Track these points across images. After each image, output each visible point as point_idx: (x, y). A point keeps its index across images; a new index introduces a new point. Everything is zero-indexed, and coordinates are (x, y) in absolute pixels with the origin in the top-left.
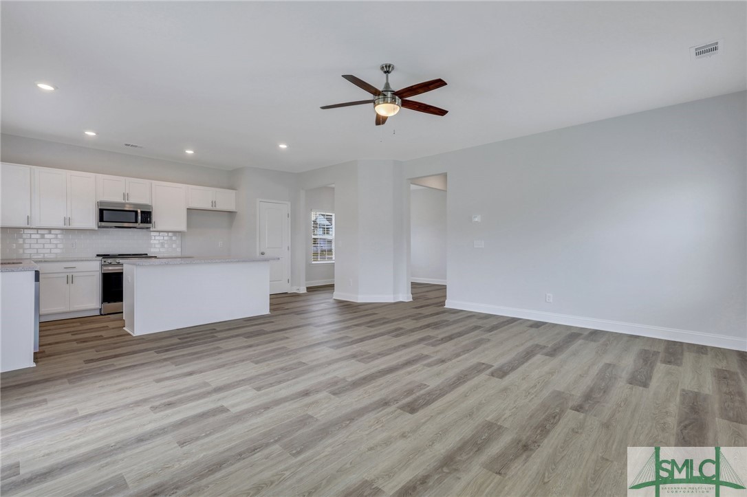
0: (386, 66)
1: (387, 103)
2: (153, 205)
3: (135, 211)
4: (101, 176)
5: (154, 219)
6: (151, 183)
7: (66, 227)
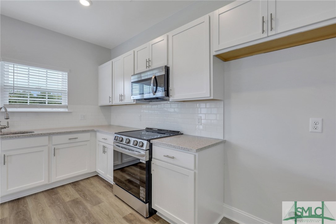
2: (170, 65)
3: (150, 79)
4: (137, 50)
5: (170, 86)
6: (168, 36)
7: (121, 103)
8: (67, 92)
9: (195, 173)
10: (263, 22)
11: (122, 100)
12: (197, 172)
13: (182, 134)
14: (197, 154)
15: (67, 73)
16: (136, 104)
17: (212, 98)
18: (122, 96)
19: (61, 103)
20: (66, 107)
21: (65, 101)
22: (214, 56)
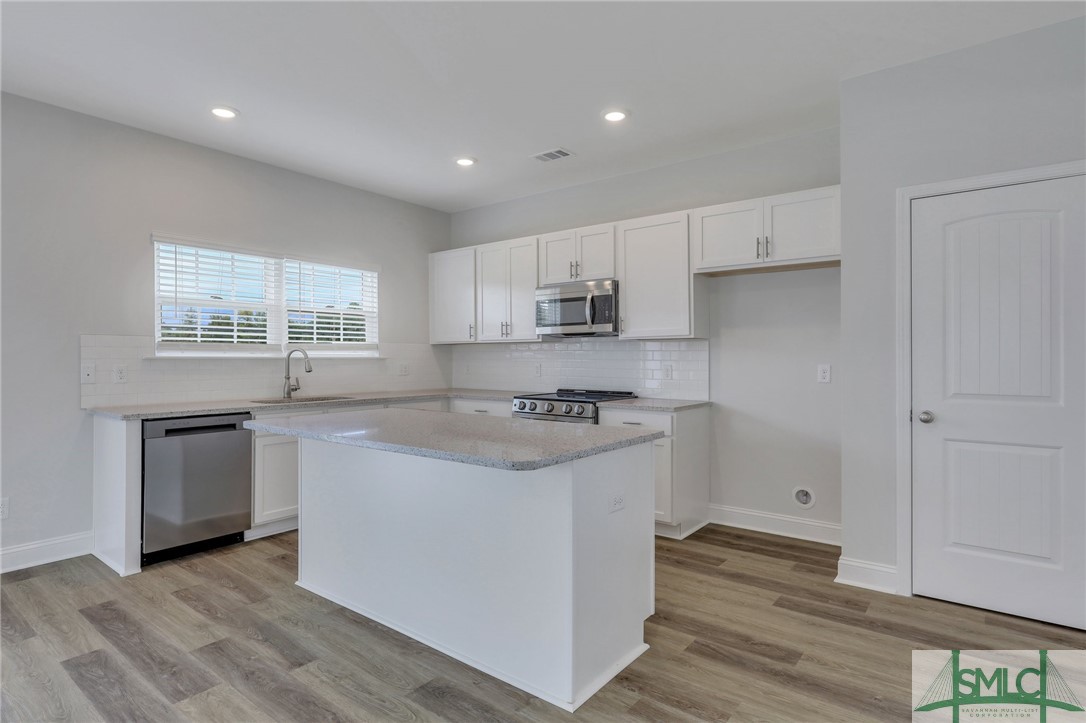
2: (620, 278)
3: (584, 299)
4: (544, 238)
5: (621, 314)
6: (615, 228)
7: (504, 339)
8: (375, 315)
9: (672, 441)
10: (758, 243)
11: (507, 334)
12: (674, 438)
13: (636, 397)
14: (675, 415)
15: (376, 275)
16: (543, 342)
17: (692, 336)
18: (507, 325)
19: (363, 340)
20: (374, 347)
21: (372, 334)
22: (695, 274)
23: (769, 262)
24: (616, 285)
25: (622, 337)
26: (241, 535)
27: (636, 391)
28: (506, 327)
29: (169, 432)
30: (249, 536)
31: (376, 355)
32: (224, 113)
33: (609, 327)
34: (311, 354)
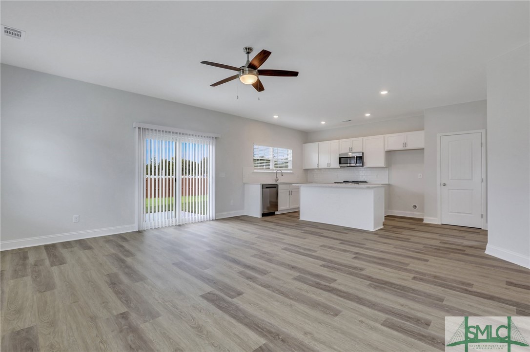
0: (249, 49)
1: (246, 74)
3: (354, 157)
4: (341, 141)
5: (364, 161)
6: (363, 139)
7: (328, 167)
8: (291, 161)
10: (403, 144)
13: (367, 183)
17: (385, 167)
19: (288, 168)
20: (291, 170)
21: (290, 166)
22: (386, 151)
23: (406, 148)
24: (363, 153)
25: (364, 167)
26: (275, 212)
27: (367, 181)
28: (329, 164)
29: (267, 188)
30: (277, 213)
31: (291, 172)
32: (276, 117)
33: (361, 164)
34: (283, 171)
